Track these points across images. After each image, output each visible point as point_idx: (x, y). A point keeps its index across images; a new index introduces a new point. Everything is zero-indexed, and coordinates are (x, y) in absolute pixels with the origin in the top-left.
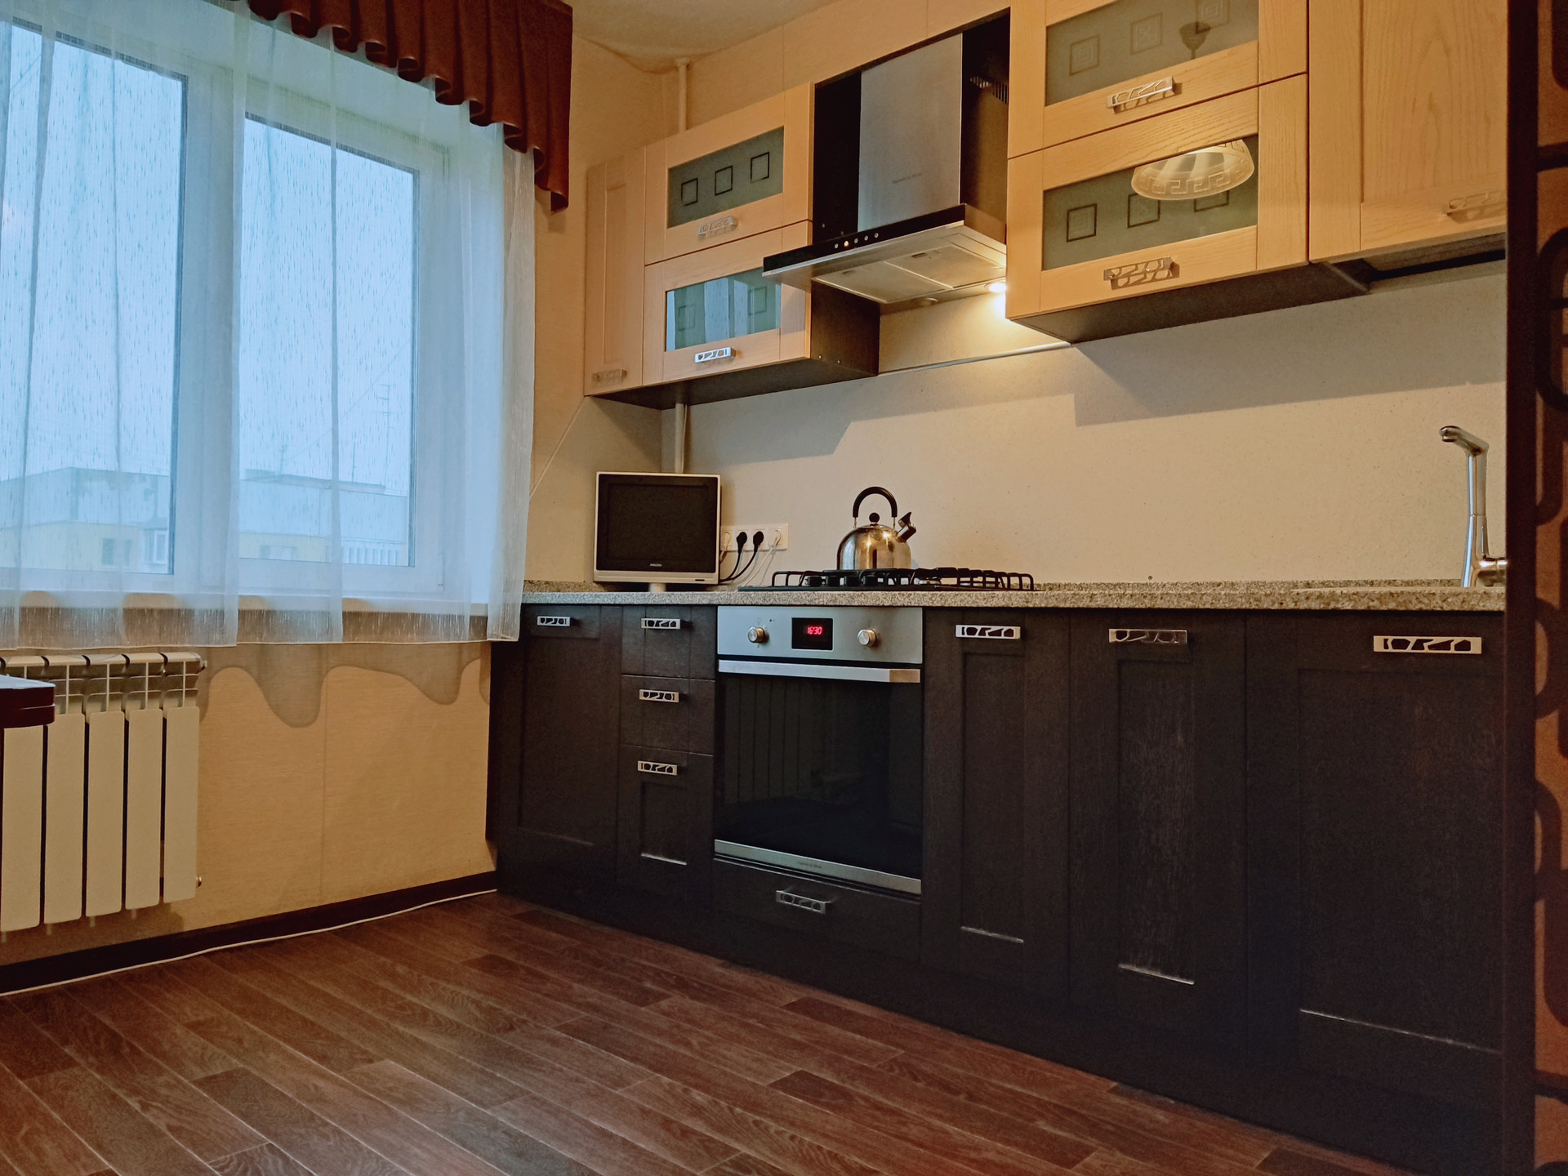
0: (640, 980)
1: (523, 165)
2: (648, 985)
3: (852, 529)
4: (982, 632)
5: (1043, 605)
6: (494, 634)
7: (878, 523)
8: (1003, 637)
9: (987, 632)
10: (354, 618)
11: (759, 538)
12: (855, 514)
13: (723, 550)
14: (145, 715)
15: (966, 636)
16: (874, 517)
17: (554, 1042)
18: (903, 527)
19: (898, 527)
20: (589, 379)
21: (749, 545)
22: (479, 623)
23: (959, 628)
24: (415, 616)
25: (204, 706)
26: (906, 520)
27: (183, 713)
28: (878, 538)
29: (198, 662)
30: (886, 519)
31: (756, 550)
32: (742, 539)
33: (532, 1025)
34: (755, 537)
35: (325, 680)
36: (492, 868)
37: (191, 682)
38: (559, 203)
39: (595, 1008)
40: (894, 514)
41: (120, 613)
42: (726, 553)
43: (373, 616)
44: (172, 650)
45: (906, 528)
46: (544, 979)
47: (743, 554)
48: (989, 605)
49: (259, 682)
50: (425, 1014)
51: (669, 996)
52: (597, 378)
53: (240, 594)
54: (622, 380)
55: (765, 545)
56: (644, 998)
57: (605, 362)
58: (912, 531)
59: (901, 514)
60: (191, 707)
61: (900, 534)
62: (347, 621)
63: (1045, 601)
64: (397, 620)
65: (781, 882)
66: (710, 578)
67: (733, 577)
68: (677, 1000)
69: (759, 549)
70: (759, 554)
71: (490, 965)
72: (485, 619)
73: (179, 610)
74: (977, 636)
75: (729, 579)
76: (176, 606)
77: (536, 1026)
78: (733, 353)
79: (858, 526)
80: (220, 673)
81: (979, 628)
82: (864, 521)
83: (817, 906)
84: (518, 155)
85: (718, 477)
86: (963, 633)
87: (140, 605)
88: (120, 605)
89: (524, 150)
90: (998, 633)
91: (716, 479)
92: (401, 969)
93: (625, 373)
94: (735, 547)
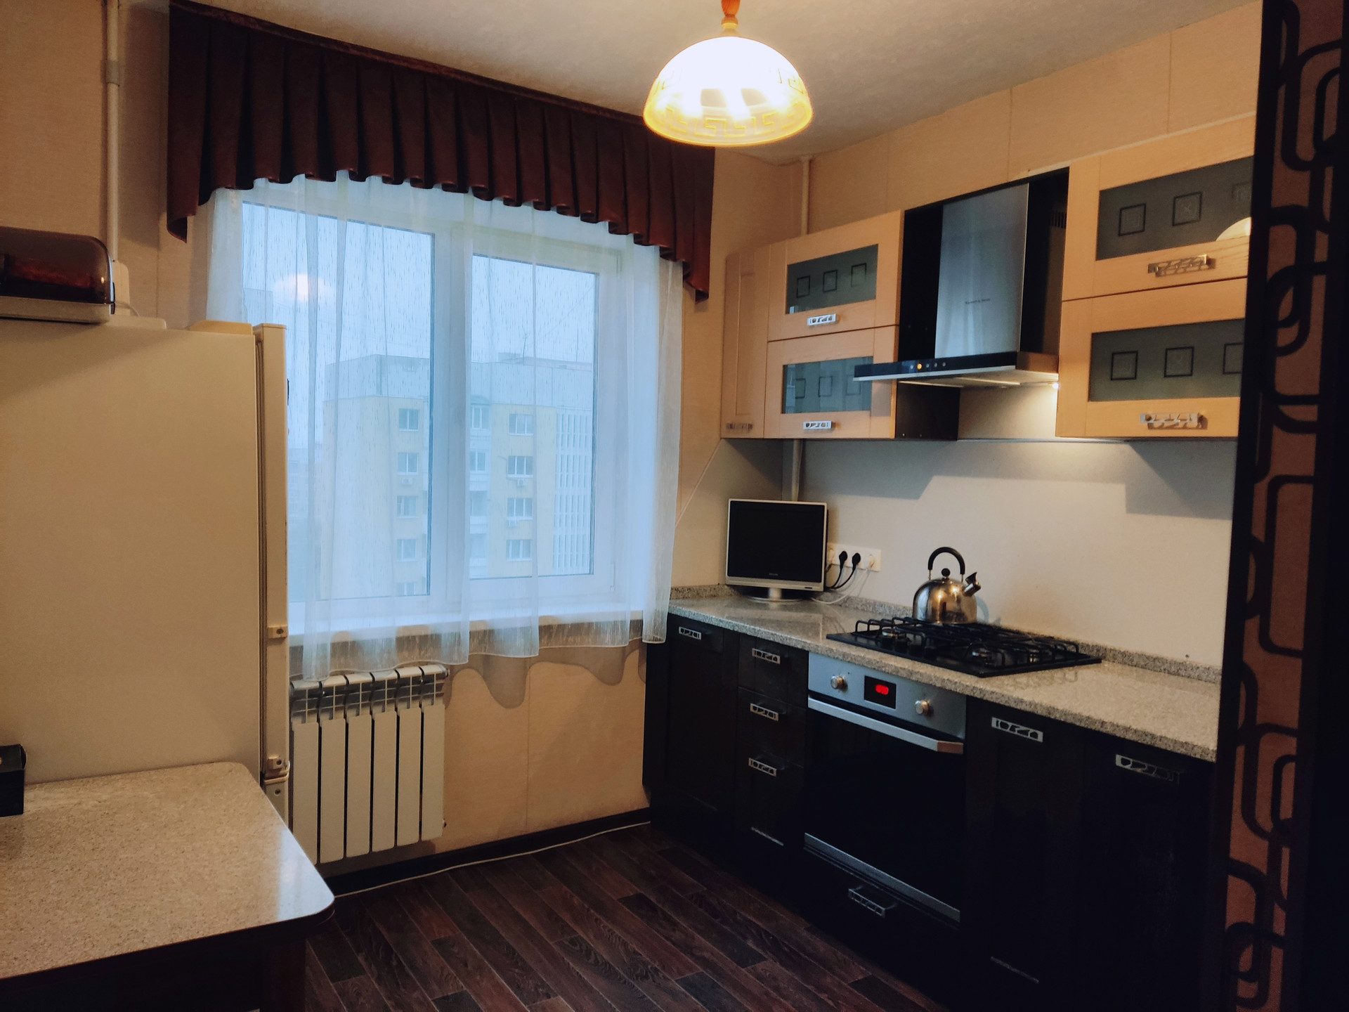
0: (745, 938)
1: (674, 272)
2: (750, 943)
3: (925, 580)
4: (1013, 728)
5: (1062, 720)
6: (648, 636)
7: (950, 577)
8: (1029, 737)
9: (1016, 729)
10: (548, 630)
11: (857, 559)
12: (930, 567)
13: (828, 563)
14: (410, 713)
15: (999, 728)
16: (946, 572)
17: (673, 994)
18: (969, 584)
19: (965, 583)
20: (724, 427)
21: (849, 562)
22: (637, 626)
23: (994, 720)
24: (590, 625)
25: (447, 704)
26: (972, 579)
27: (435, 710)
28: (947, 592)
29: (444, 673)
30: (955, 574)
31: (854, 568)
32: (843, 556)
33: (661, 975)
34: (853, 558)
35: (528, 673)
36: (647, 805)
37: (439, 687)
38: (701, 296)
39: (707, 964)
40: (963, 572)
41: (394, 643)
42: (830, 566)
43: (561, 627)
44: (427, 664)
45: (971, 586)
46: (674, 925)
47: (844, 569)
48: (1018, 707)
49: (485, 678)
50: (589, 952)
51: (765, 959)
52: (731, 426)
53: (470, 620)
54: (749, 430)
55: (862, 564)
56: (746, 958)
57: (736, 414)
58: (977, 588)
59: (968, 573)
60: (439, 704)
61: (967, 589)
62: (543, 633)
63: (1064, 717)
64: (579, 628)
65: (853, 882)
66: (817, 587)
67: (836, 586)
68: (769, 965)
69: (857, 567)
70: (857, 571)
71: (639, 903)
72: (641, 622)
73: (432, 635)
74: (1008, 730)
75: (833, 587)
76: (429, 633)
77: (664, 977)
78: (833, 425)
79: (933, 578)
80: (459, 674)
81: (1010, 724)
82: (937, 574)
83: (879, 910)
84: (671, 263)
85: (825, 504)
86: (997, 725)
87: (407, 634)
88: (393, 636)
89: (675, 260)
90: (1025, 732)
91: (823, 506)
92: (576, 900)
93: (751, 426)
94: (838, 562)
